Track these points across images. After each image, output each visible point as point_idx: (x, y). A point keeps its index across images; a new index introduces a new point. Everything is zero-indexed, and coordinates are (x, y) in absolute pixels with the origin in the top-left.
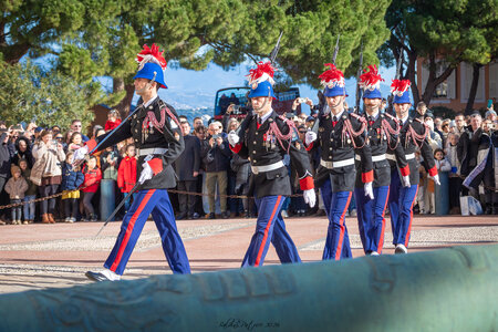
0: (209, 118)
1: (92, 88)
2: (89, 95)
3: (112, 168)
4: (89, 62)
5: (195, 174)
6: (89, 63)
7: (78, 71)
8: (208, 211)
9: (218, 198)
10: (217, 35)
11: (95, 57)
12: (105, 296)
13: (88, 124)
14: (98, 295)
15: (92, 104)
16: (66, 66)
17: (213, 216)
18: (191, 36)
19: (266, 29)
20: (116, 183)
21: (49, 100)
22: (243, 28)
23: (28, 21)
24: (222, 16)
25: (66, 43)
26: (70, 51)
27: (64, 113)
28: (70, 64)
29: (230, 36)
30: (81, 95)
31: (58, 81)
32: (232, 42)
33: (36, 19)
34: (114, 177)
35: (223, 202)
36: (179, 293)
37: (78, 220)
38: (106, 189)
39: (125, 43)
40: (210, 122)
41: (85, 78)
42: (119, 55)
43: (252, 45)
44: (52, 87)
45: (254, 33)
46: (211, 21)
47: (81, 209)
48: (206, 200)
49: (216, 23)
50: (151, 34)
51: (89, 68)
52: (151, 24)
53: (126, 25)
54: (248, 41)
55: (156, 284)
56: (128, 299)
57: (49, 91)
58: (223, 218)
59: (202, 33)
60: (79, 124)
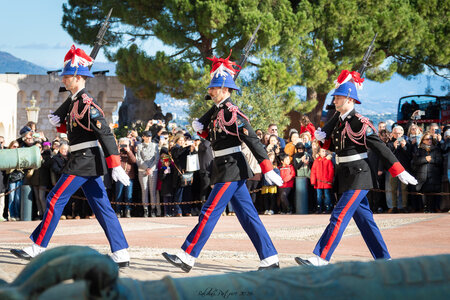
0: (392, 122)
1: (288, 97)
2: (286, 103)
3: (306, 167)
4: (284, 73)
5: (380, 173)
6: (284, 76)
7: (275, 82)
8: (391, 206)
9: (400, 195)
10: (400, 49)
11: (289, 69)
12: (296, 279)
13: (284, 128)
14: (290, 278)
15: (288, 111)
16: (265, 78)
17: (396, 211)
18: (377, 50)
19: (443, 41)
20: (308, 180)
21: (250, 107)
22: (423, 41)
23: (231, 37)
24: (405, 31)
25: (264, 57)
26: (268, 65)
27: (262, 118)
28: (268, 77)
29: (412, 49)
30: (278, 102)
31: (258, 90)
32: (413, 54)
33: (239, 35)
34: (307, 175)
35: (404, 198)
36: (363, 277)
37: (276, 213)
38: (300, 185)
39: (317, 55)
40: (393, 127)
41: (281, 89)
42: (309, 68)
43: (431, 56)
44: (253, 96)
45: (432, 46)
46: (395, 35)
47: (279, 203)
48: (389, 196)
49: (399, 37)
50: (340, 48)
51: (285, 79)
52: (340, 39)
53: (317, 40)
54: (428, 53)
55: (342, 269)
56: (318, 282)
57: (250, 98)
58: (404, 212)
59: (385, 46)
60: (275, 128)
